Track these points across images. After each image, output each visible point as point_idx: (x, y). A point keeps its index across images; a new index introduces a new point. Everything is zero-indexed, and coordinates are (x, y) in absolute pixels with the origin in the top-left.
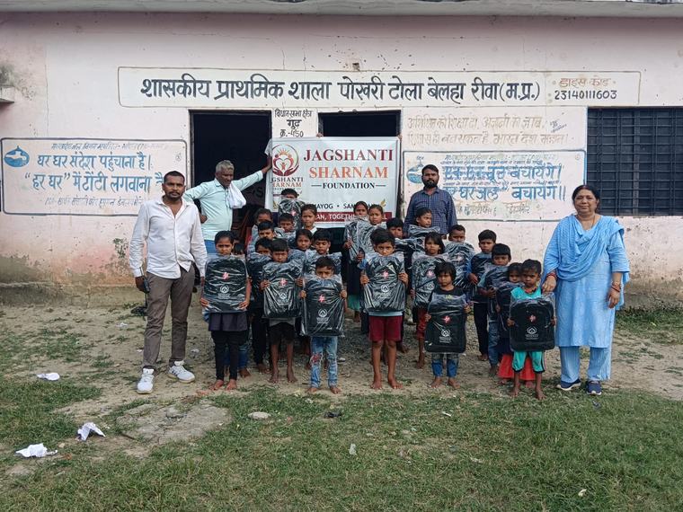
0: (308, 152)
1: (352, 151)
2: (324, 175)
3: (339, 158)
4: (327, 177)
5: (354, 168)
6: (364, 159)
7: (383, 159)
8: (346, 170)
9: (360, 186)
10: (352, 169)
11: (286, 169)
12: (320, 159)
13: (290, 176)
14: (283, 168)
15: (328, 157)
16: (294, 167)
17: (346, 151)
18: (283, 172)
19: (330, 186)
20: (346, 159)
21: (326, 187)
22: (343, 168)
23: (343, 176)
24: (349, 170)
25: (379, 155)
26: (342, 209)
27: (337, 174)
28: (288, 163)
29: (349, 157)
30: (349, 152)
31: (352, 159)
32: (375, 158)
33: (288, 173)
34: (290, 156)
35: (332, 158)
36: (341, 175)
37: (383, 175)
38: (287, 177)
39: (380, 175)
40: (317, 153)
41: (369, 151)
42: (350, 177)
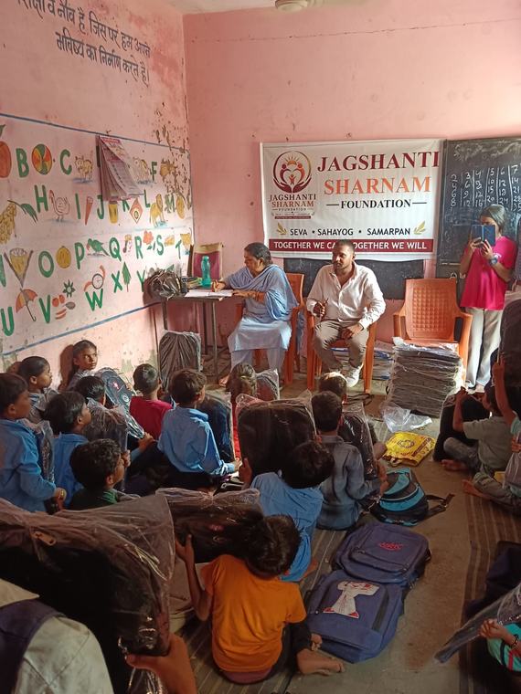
0: (324, 159)
1: (382, 156)
2: (342, 190)
3: (363, 166)
4: (346, 192)
5: (384, 180)
6: (397, 166)
7: (424, 165)
8: (372, 183)
9: (390, 203)
10: (380, 181)
11: (296, 183)
12: (338, 169)
13: (300, 193)
14: (292, 182)
15: (349, 166)
16: (305, 180)
17: (374, 157)
18: (292, 187)
19: (351, 205)
20: (373, 167)
21: (345, 207)
22: (369, 181)
23: (369, 192)
24: (376, 182)
25: (419, 160)
26: (364, 236)
27: (360, 188)
28: (298, 174)
29: (377, 165)
30: (378, 158)
31: (381, 167)
32: (413, 163)
33: (298, 188)
34: (300, 166)
35: (354, 166)
36: (365, 190)
37: (424, 188)
38: (296, 194)
39: (420, 188)
40: (335, 161)
41: (406, 155)
42: (377, 192)
